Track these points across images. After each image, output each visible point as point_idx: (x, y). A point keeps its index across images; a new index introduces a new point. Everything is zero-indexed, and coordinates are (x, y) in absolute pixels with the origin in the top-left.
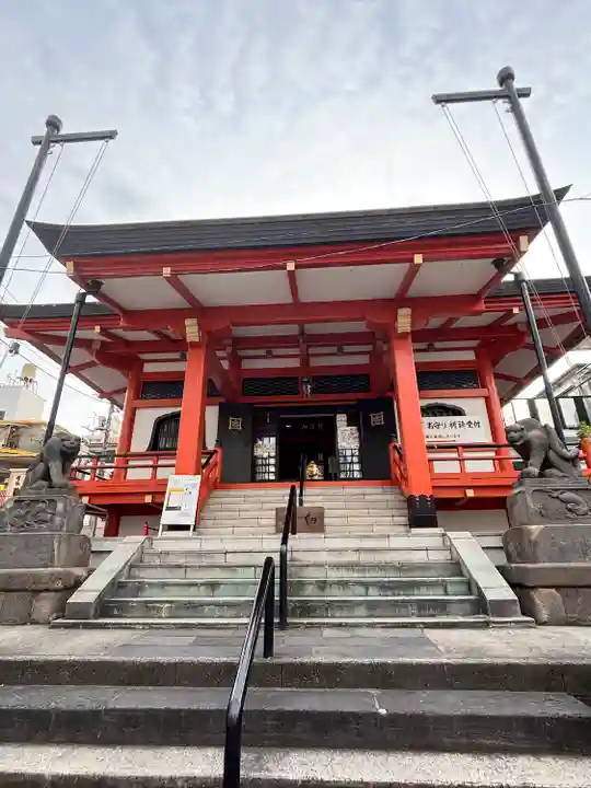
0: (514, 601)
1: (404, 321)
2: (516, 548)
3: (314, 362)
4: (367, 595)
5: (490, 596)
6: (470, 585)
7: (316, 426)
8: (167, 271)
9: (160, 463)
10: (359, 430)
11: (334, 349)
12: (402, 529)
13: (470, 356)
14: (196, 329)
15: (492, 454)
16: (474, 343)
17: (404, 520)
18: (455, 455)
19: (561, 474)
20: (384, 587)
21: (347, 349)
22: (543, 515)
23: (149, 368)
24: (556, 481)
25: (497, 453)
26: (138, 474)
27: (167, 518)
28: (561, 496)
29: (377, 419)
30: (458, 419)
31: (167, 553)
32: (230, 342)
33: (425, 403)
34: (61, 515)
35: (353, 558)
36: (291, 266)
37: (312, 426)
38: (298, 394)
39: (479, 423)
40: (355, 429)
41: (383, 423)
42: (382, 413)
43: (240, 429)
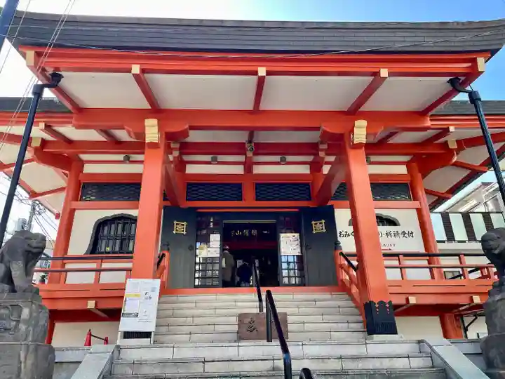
1: (360, 132)
3: (258, 170)
7: (250, 232)
8: (136, 69)
9: (105, 266)
11: (277, 158)
12: (361, 335)
13: (402, 170)
14: (155, 130)
15: (425, 263)
16: (407, 159)
17: (360, 326)
18: (396, 263)
21: (290, 158)
23: (88, 169)
25: (429, 263)
26: (79, 278)
27: (126, 324)
29: (319, 227)
30: (392, 229)
31: (140, 363)
32: (178, 146)
34: (27, 322)
35: (336, 366)
36: (262, 71)
37: (246, 232)
38: (241, 200)
39: (412, 233)
40: (297, 235)
41: (324, 231)
42: (323, 221)
43: (185, 233)
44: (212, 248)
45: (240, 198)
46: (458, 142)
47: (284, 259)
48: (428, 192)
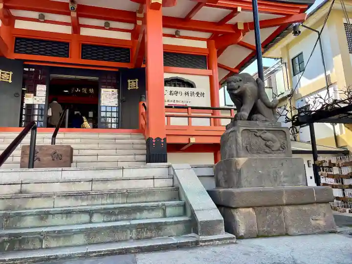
0: (220, 221)
2: (224, 176)
3: (84, 32)
4: (91, 222)
5: (201, 217)
6: (186, 208)
10: (119, 93)
11: (101, 23)
13: (203, 45)
16: (207, 35)
17: (144, 158)
18: (186, 114)
19: (264, 119)
20: (108, 213)
22: (248, 149)
24: (259, 124)
25: (212, 114)
28: (262, 135)
29: (133, 84)
30: (190, 90)
33: (168, 76)
35: (85, 187)
37: (85, 90)
38: (68, 57)
39: (204, 94)
40: (116, 91)
41: (137, 88)
42: (137, 80)
43: (10, 81)
44: (39, 97)
45: (66, 55)
46: (245, 24)
47: (103, 109)
48: (220, 66)
